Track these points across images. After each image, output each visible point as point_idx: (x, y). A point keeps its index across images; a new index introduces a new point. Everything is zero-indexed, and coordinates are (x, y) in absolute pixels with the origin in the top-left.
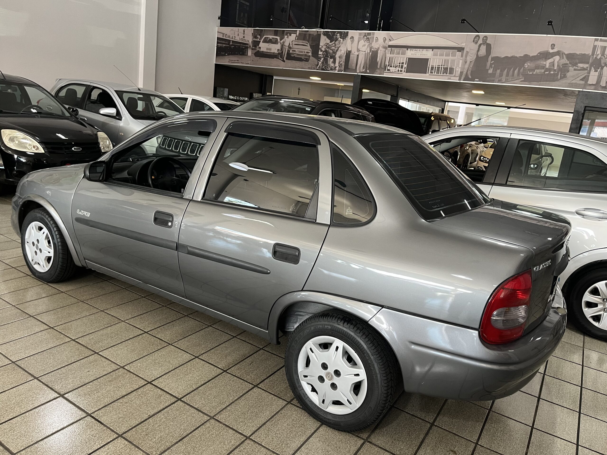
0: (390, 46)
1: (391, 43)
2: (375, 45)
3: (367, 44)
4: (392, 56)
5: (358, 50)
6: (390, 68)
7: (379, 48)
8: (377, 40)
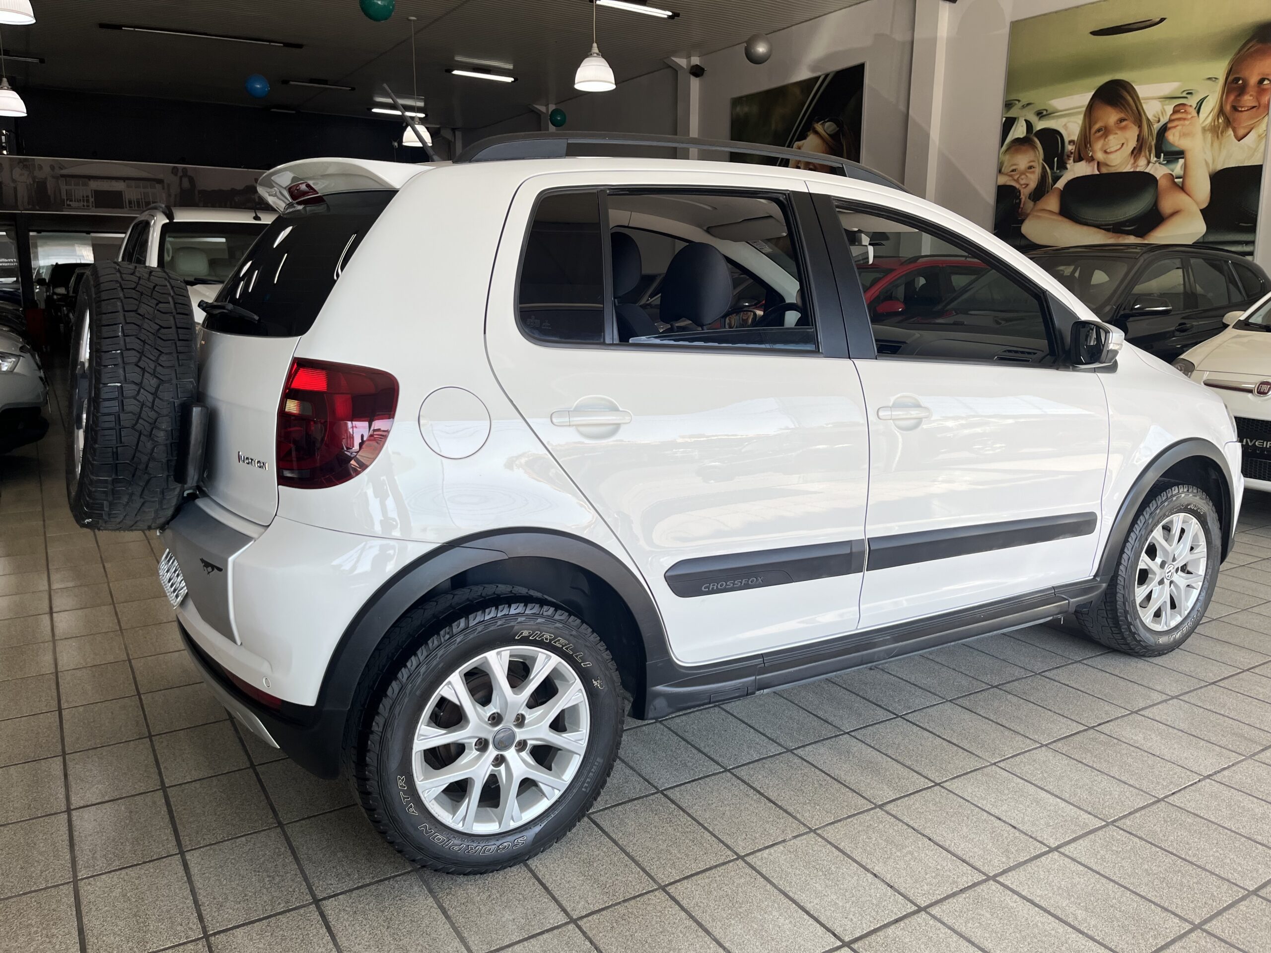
0: (63, 176)
1: (64, 172)
2: (39, 174)
3: (26, 173)
4: (68, 187)
5: (14, 181)
6: (71, 203)
7: (46, 178)
8: (41, 167)
